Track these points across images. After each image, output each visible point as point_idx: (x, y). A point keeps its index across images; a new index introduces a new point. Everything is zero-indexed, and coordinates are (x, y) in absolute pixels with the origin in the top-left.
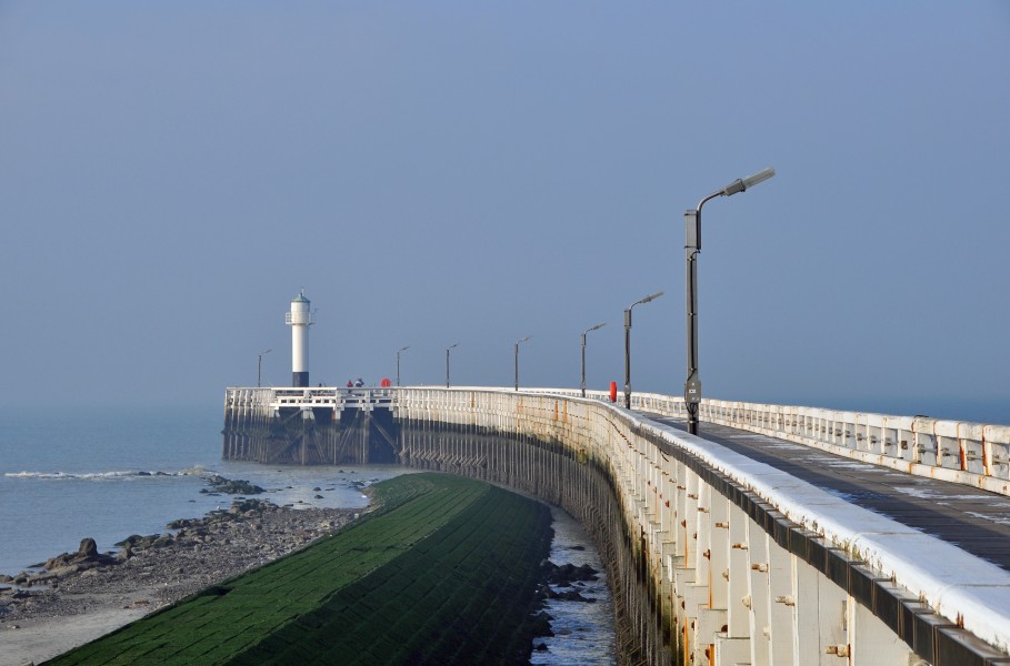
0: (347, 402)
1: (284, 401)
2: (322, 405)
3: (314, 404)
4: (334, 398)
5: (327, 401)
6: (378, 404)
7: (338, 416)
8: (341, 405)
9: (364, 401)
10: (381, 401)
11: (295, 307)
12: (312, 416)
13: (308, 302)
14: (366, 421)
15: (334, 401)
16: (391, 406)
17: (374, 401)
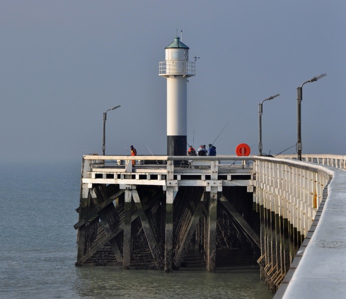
0: (183, 177)
1: (99, 176)
2: (148, 182)
3: (138, 182)
4: (164, 171)
5: (154, 177)
6: (229, 183)
7: (170, 199)
8: (174, 183)
9: (208, 178)
10: (234, 178)
11: (170, 54)
12: (137, 199)
13: (187, 48)
14: (213, 206)
15: (164, 177)
16: (249, 184)
17: (225, 178)
